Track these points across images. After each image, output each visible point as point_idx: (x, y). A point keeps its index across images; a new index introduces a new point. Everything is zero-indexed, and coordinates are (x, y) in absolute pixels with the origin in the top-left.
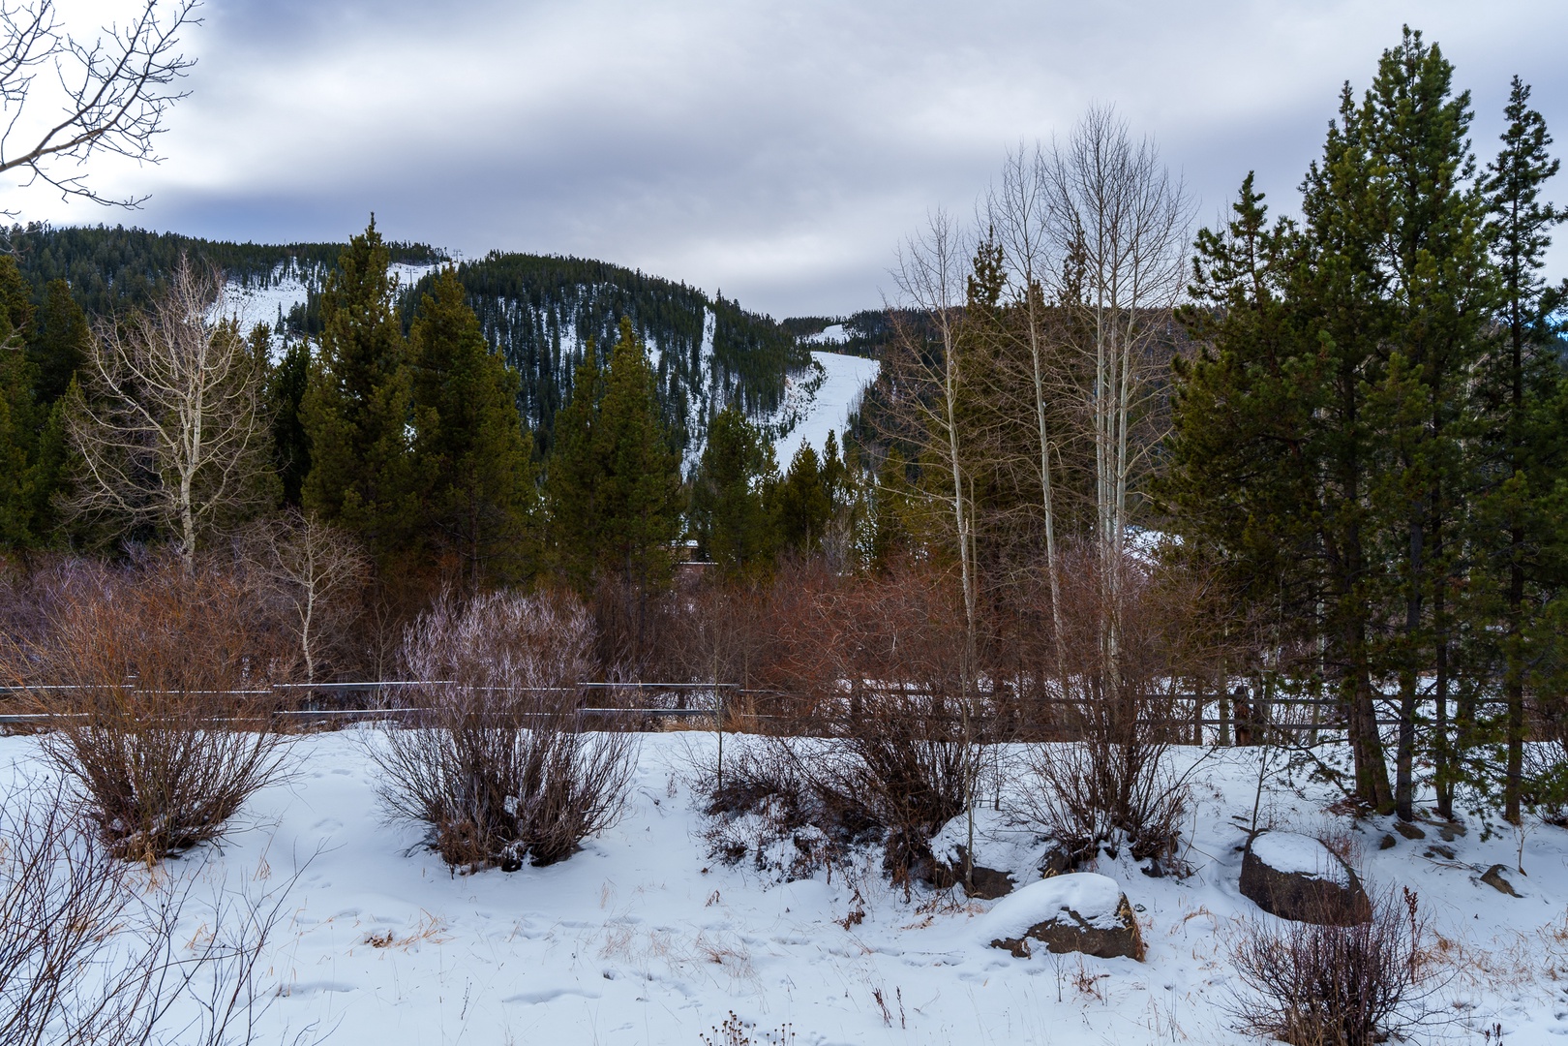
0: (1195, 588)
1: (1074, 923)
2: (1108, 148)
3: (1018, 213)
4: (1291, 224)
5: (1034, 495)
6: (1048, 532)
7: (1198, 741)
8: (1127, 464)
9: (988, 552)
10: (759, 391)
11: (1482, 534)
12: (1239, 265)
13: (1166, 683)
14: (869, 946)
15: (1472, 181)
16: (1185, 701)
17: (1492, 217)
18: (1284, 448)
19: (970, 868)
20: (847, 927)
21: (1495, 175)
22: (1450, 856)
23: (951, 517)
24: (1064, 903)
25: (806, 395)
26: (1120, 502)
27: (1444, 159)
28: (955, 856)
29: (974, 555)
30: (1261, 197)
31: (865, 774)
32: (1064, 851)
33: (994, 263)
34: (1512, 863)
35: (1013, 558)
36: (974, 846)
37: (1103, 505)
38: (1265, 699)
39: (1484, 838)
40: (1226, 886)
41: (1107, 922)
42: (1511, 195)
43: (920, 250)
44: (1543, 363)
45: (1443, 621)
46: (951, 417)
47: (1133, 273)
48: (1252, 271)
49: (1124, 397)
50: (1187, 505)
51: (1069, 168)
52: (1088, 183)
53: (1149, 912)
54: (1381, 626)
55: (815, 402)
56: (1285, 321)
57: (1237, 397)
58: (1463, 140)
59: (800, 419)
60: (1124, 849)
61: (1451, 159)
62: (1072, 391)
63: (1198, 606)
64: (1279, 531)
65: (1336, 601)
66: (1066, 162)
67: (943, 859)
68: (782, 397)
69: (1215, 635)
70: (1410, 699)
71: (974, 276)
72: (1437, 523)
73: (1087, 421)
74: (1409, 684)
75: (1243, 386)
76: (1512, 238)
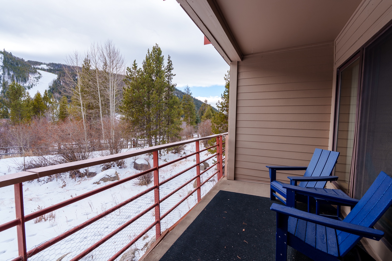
0: (127, 124)
1: (108, 177)
2: (112, 48)
3: (94, 55)
4: (141, 69)
5: (98, 108)
6: (101, 114)
7: (127, 148)
8: (115, 103)
9: (89, 118)
10: (20, 77)
11: (165, 116)
12: (133, 74)
13: (122, 139)
14: (68, 189)
15: (164, 68)
16: (125, 142)
17: (166, 74)
18: (140, 103)
19: (88, 173)
20: (62, 187)
21: (167, 68)
22: (160, 159)
23: (80, 111)
24: (106, 174)
25: (36, 80)
26: (114, 110)
27: (161, 64)
28: (85, 171)
29: (86, 118)
30: (137, 64)
31: (64, 160)
32: (106, 167)
33: (88, 63)
34: (167, 158)
35: (94, 119)
36: (89, 169)
37: (111, 110)
38: (137, 140)
39: (164, 156)
40: (132, 168)
41: (113, 176)
42: (169, 71)
43: (72, 57)
44: (172, 94)
45: (160, 128)
46: (80, 91)
47: (116, 70)
48: (135, 75)
49: (115, 92)
50: (125, 111)
51: (104, 49)
52: (107, 52)
53: (120, 174)
54: (153, 129)
55: (38, 82)
56: (140, 84)
57: (133, 95)
58: (163, 62)
59: (34, 85)
60: (116, 165)
61: (162, 64)
62: (105, 89)
63: (127, 127)
64: (139, 115)
65: (147, 125)
66: (103, 48)
67: (83, 172)
68: (28, 79)
69: (130, 131)
70: (156, 139)
71: (84, 64)
72: (160, 115)
73: (108, 95)
74: (156, 137)
75: (134, 93)
76: (169, 77)
